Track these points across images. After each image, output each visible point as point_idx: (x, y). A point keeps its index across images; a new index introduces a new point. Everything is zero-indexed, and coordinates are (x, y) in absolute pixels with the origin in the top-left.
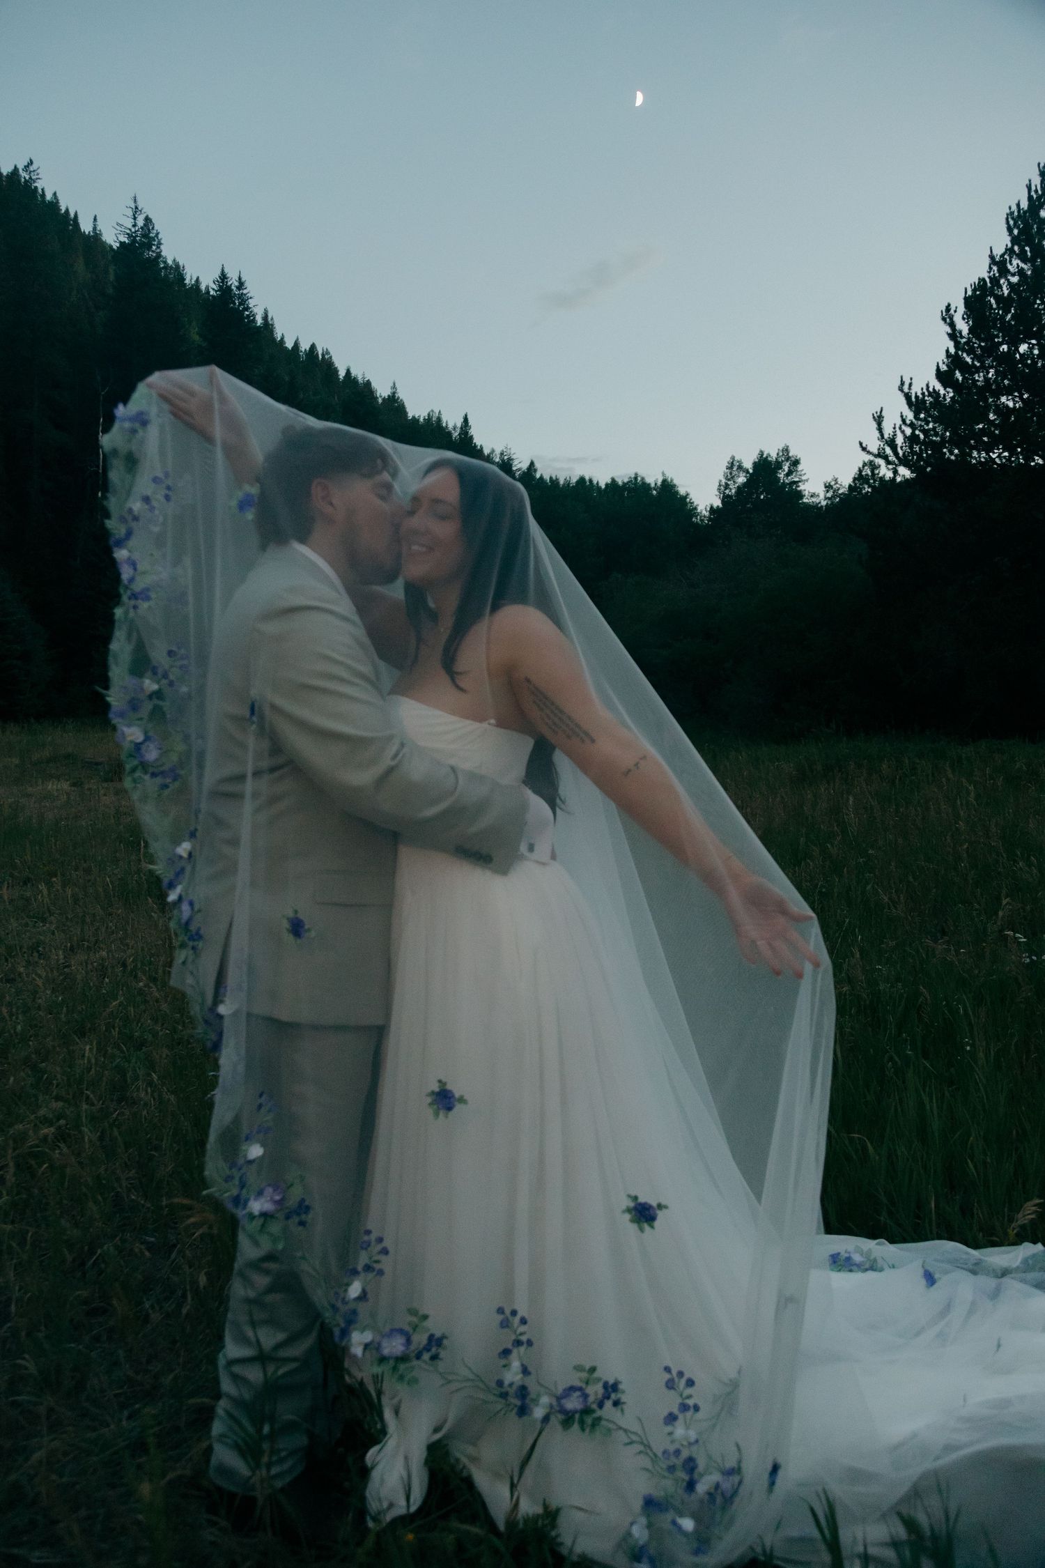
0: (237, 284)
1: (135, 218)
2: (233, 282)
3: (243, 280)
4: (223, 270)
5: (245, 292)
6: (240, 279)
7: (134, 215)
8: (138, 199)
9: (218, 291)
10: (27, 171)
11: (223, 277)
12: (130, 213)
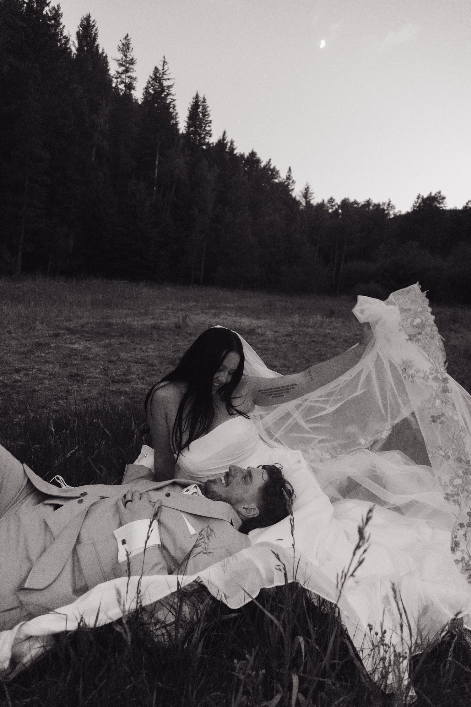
0: (202, 100)
1: (163, 66)
2: (201, 99)
3: (206, 98)
4: (197, 93)
5: (206, 104)
6: (204, 98)
7: (164, 64)
8: (166, 57)
9: (194, 102)
10: (125, 39)
11: (197, 97)
12: (162, 63)
